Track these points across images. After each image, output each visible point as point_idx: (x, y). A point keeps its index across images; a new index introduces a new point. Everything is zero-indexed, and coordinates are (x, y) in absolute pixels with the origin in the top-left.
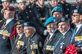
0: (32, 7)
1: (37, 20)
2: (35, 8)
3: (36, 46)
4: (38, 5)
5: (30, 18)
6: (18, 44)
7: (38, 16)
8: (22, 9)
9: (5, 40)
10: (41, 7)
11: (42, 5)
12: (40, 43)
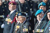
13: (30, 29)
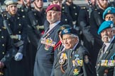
0: (26, 10)
1: (33, 29)
2: (30, 12)
3: (80, 63)
4: (34, 8)
5: (23, 26)
6: (61, 57)
7: (34, 24)
8: (13, 13)
9: (49, 51)
10: (39, 10)
11: (40, 8)
12: (86, 57)
13: (87, 60)
